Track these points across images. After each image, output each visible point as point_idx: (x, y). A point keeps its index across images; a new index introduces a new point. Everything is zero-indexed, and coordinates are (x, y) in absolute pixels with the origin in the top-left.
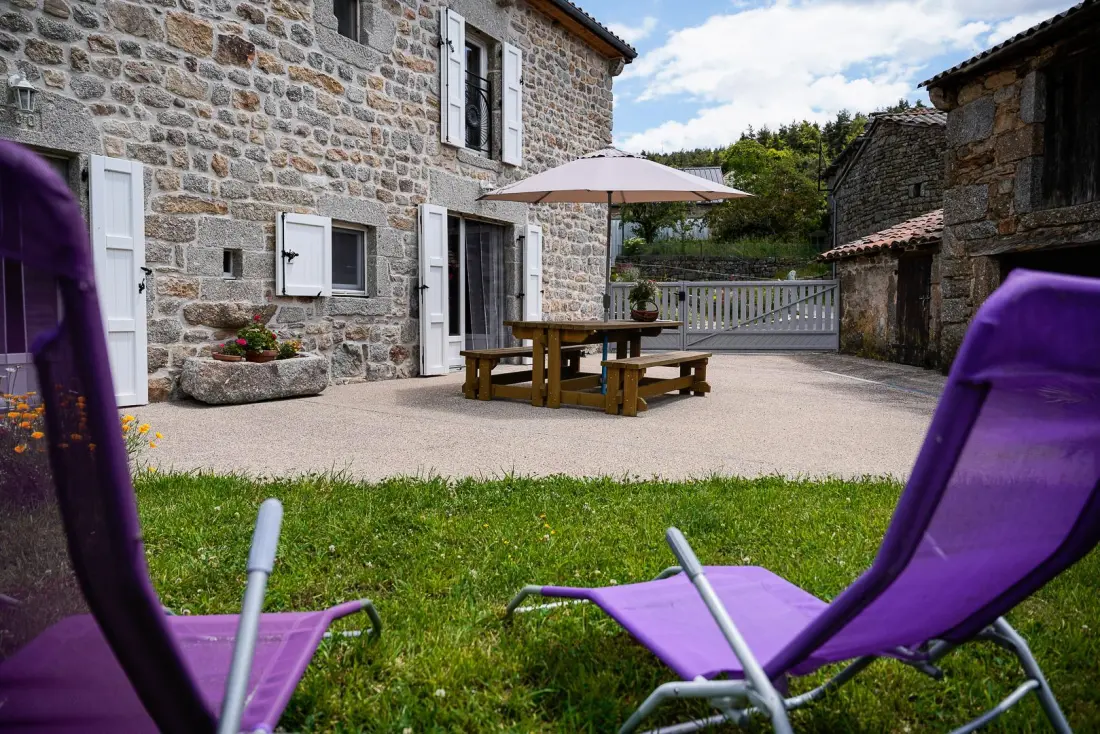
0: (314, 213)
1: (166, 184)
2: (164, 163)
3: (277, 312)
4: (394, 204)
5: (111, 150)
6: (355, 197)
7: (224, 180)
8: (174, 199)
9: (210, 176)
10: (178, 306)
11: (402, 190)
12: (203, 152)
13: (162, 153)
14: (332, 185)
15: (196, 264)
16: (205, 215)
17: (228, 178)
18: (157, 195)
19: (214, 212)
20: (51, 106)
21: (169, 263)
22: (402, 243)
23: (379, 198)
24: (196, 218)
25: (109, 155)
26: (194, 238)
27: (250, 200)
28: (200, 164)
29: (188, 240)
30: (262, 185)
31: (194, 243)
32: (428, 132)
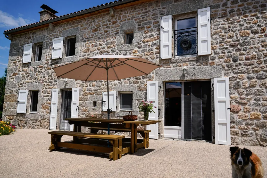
0: (113, 91)
1: (84, 91)
2: (84, 87)
3: (104, 115)
4: (140, 84)
5: (77, 86)
6: (126, 85)
7: (94, 87)
8: (85, 93)
9: (92, 87)
10: (84, 113)
11: (143, 79)
12: (91, 83)
13: (84, 85)
14: (119, 83)
15: (88, 105)
16: (90, 95)
17: (95, 87)
18: (82, 93)
19: (92, 94)
20: (70, 82)
21: (83, 105)
22: (143, 95)
23: (134, 83)
24: (89, 96)
25: (76, 87)
26: (87, 100)
27: (99, 90)
28: (90, 86)
29: (87, 101)
30: (101, 87)
31: (88, 101)
32: (155, 58)
